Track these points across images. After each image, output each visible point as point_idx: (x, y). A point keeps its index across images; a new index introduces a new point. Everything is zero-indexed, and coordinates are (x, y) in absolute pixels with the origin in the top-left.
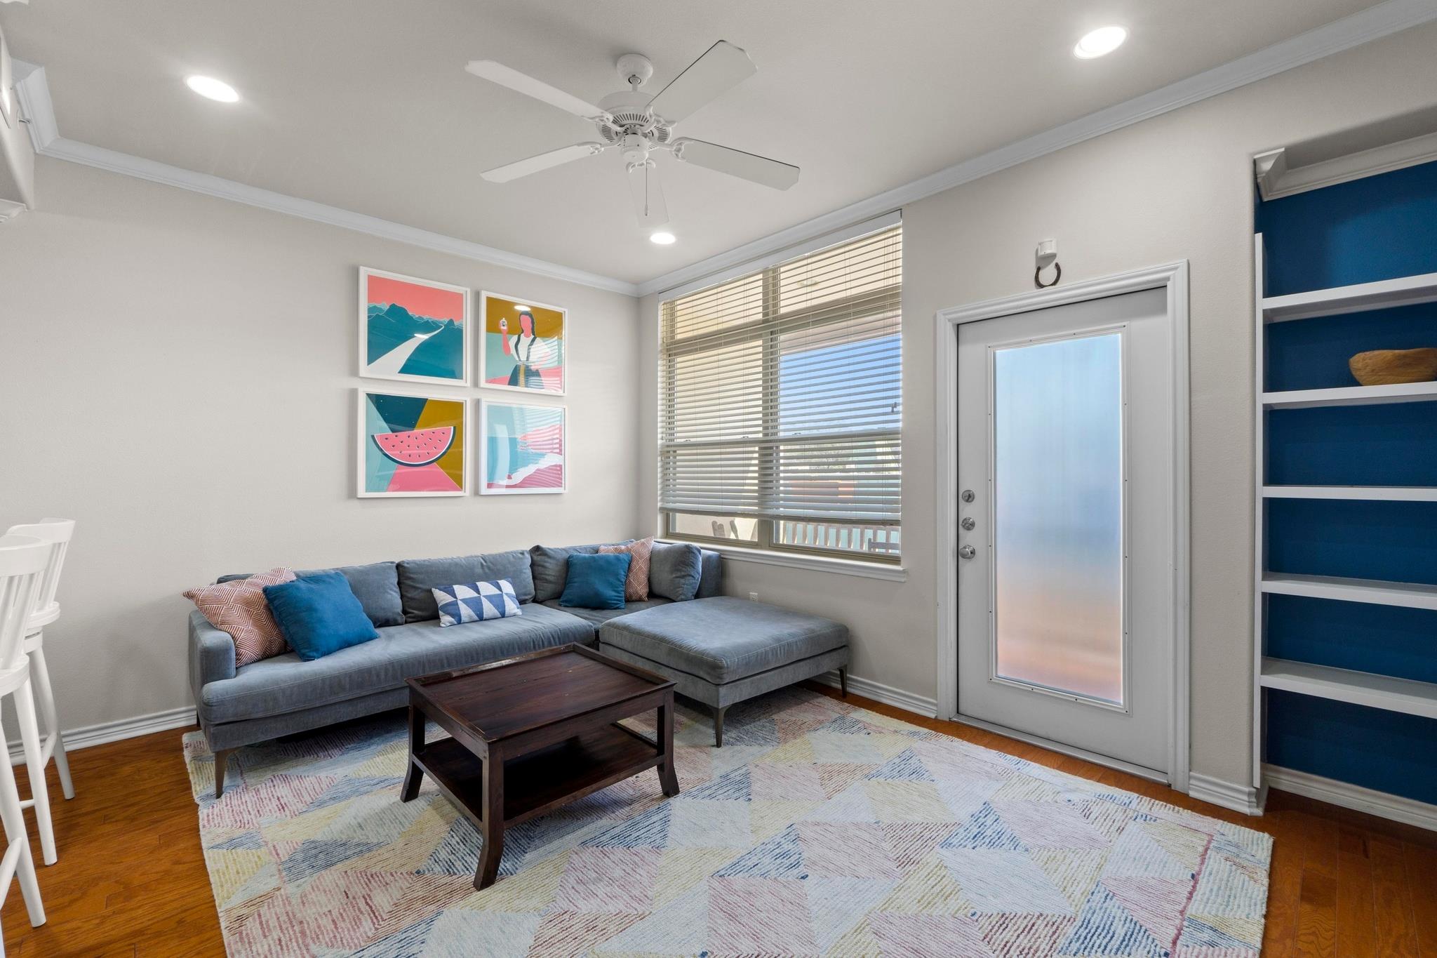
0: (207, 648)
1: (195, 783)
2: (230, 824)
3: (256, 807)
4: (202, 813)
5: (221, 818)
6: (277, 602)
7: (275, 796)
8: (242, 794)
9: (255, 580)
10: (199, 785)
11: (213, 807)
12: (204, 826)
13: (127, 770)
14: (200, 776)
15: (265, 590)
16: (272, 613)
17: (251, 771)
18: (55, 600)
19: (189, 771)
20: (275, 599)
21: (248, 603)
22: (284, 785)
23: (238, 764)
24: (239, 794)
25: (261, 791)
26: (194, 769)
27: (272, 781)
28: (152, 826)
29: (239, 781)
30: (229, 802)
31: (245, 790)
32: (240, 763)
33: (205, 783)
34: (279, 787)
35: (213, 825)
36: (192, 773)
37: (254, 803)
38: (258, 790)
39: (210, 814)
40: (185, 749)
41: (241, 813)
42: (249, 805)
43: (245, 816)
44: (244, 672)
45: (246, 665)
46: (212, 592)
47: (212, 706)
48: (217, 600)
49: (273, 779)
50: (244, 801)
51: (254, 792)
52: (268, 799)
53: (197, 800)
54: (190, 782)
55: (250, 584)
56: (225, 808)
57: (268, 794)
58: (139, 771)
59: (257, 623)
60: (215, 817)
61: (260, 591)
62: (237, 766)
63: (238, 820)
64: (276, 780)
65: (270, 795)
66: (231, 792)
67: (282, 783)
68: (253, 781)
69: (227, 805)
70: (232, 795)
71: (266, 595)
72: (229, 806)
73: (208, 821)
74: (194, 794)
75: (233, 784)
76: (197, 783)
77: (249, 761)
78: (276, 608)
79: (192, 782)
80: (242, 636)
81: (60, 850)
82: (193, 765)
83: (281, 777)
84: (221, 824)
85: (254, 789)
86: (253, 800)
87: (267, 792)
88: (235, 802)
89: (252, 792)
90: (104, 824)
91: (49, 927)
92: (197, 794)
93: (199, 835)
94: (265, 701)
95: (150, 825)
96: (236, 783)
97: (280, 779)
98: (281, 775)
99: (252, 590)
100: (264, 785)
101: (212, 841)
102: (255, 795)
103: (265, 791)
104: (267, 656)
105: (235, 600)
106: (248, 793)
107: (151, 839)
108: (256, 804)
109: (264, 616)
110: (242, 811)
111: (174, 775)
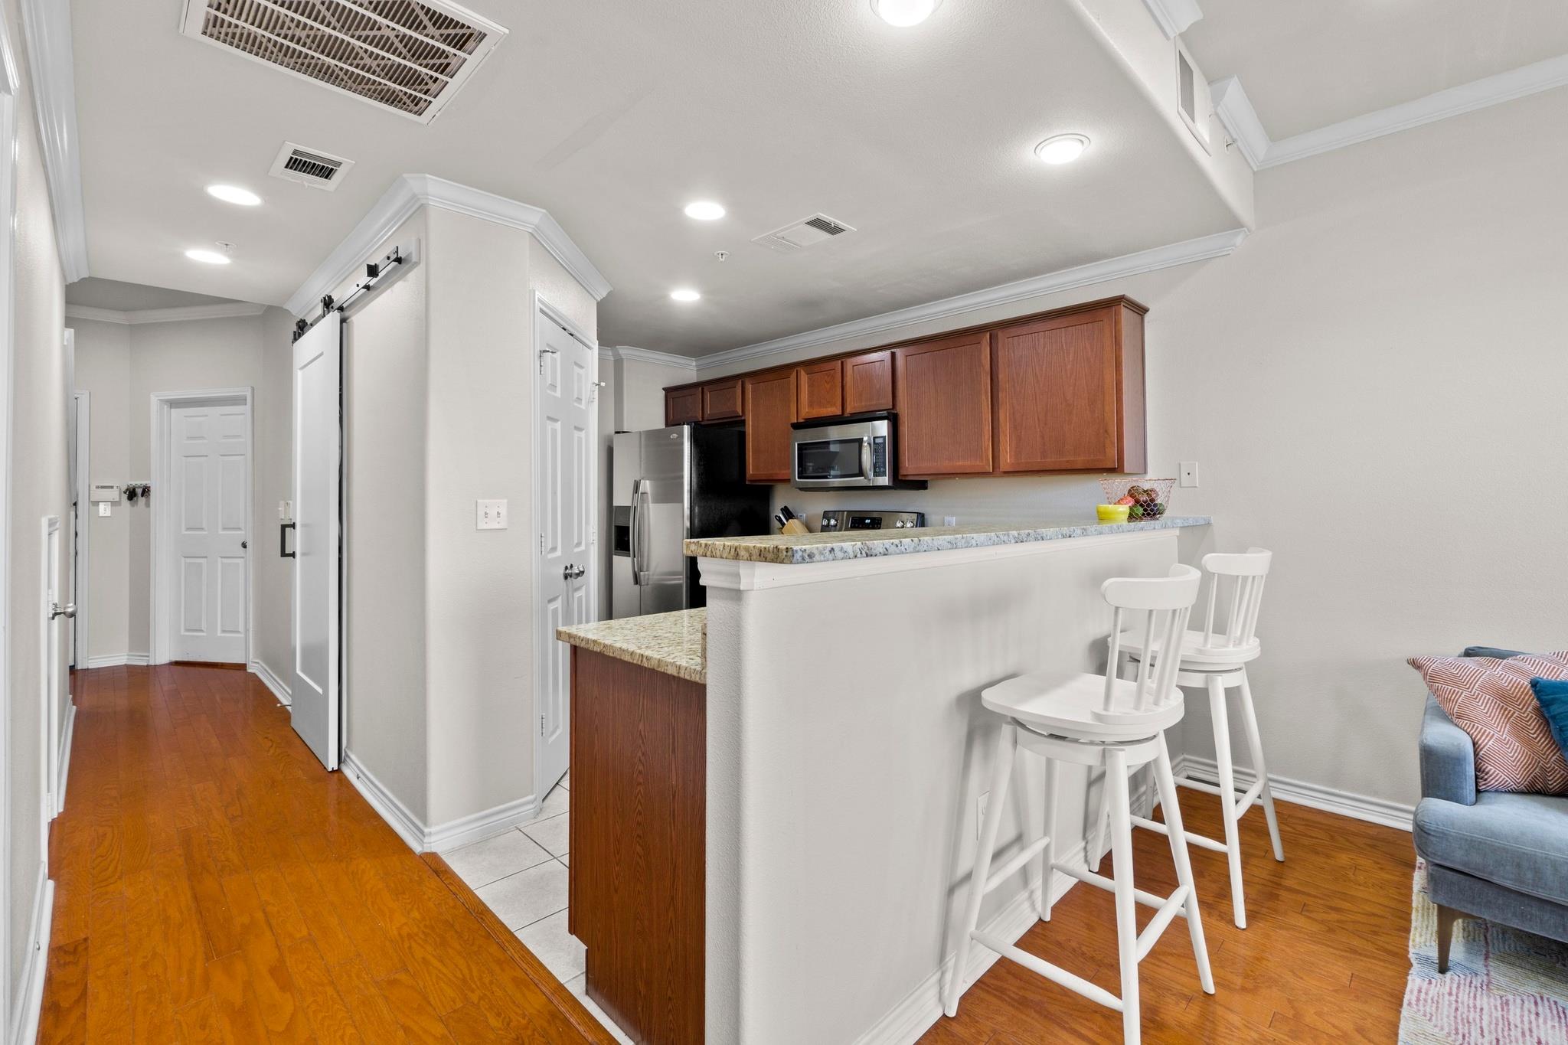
0: (1429, 746)
1: (1416, 928)
2: (1446, 1030)
3: (1496, 1031)
4: (1413, 980)
5: (1437, 1007)
6: (1556, 709)
7: (1535, 1036)
8: (1479, 993)
9: (1521, 664)
10: (1421, 935)
11: (1430, 982)
12: (1409, 1004)
13: (1344, 859)
14: (1426, 923)
15: (1534, 684)
16: (1548, 723)
17: (1502, 962)
18: (1255, 635)
19: (1414, 905)
20: (1552, 702)
21: (1504, 698)
22: (1557, 1025)
23: (1485, 937)
24: (1473, 989)
25: (1511, 1007)
26: (1420, 906)
27: (1536, 1003)
28: (1348, 955)
29: (1479, 965)
30: (1454, 991)
31: (1485, 987)
32: (1488, 936)
33: (1429, 936)
34: (1545, 1022)
35: (1422, 1012)
36: (1417, 910)
37: (1494, 1021)
38: (1507, 1003)
39: (1423, 991)
40: (1417, 868)
41: (1469, 1022)
42: (1485, 1017)
43: (1473, 1034)
44: (1490, 804)
45: (1497, 791)
46: (1448, 668)
47: (1429, 834)
48: (1455, 681)
49: (1539, 1000)
50: (1479, 1006)
51: (1499, 1002)
52: (1520, 1030)
53: (1411, 956)
54: (1410, 921)
55: (1511, 668)
56: (1447, 997)
57: (1522, 1022)
58: (1355, 867)
59: (1518, 730)
60: (1429, 1001)
61: (1527, 683)
62: (1482, 938)
63: (1460, 1031)
64: (1543, 1006)
65: (1526, 1027)
66: (1462, 977)
67: (1553, 1019)
68: (1503, 981)
69: (1450, 994)
70: (1462, 982)
71: (1536, 692)
72: (1453, 998)
73: (1418, 1000)
74: (1411, 943)
75: (1469, 965)
76: (1419, 929)
77: (1504, 943)
78: (1554, 717)
79: (1414, 924)
80: (1489, 745)
81: (1250, 916)
82: (1421, 899)
83: (1554, 1007)
84: (1434, 1018)
85: (1501, 997)
86: (1494, 1015)
87: (1522, 1016)
88: (1463, 996)
89: (1495, 999)
90: (1301, 913)
91: (1215, 1002)
92: (1414, 946)
93: (1400, 1012)
94: (1519, 866)
95: (1346, 951)
96: (1475, 967)
97: (1550, 1009)
98: (1556, 1003)
99: (1514, 678)
100: (1518, 1001)
101: (1413, 1037)
102: (1499, 1009)
103: (1518, 1011)
104: (1534, 790)
105: (1482, 687)
106: (1489, 997)
107: (1342, 970)
108: (1497, 1024)
109: (1533, 725)
110: (1471, 1020)
111: (1395, 899)
